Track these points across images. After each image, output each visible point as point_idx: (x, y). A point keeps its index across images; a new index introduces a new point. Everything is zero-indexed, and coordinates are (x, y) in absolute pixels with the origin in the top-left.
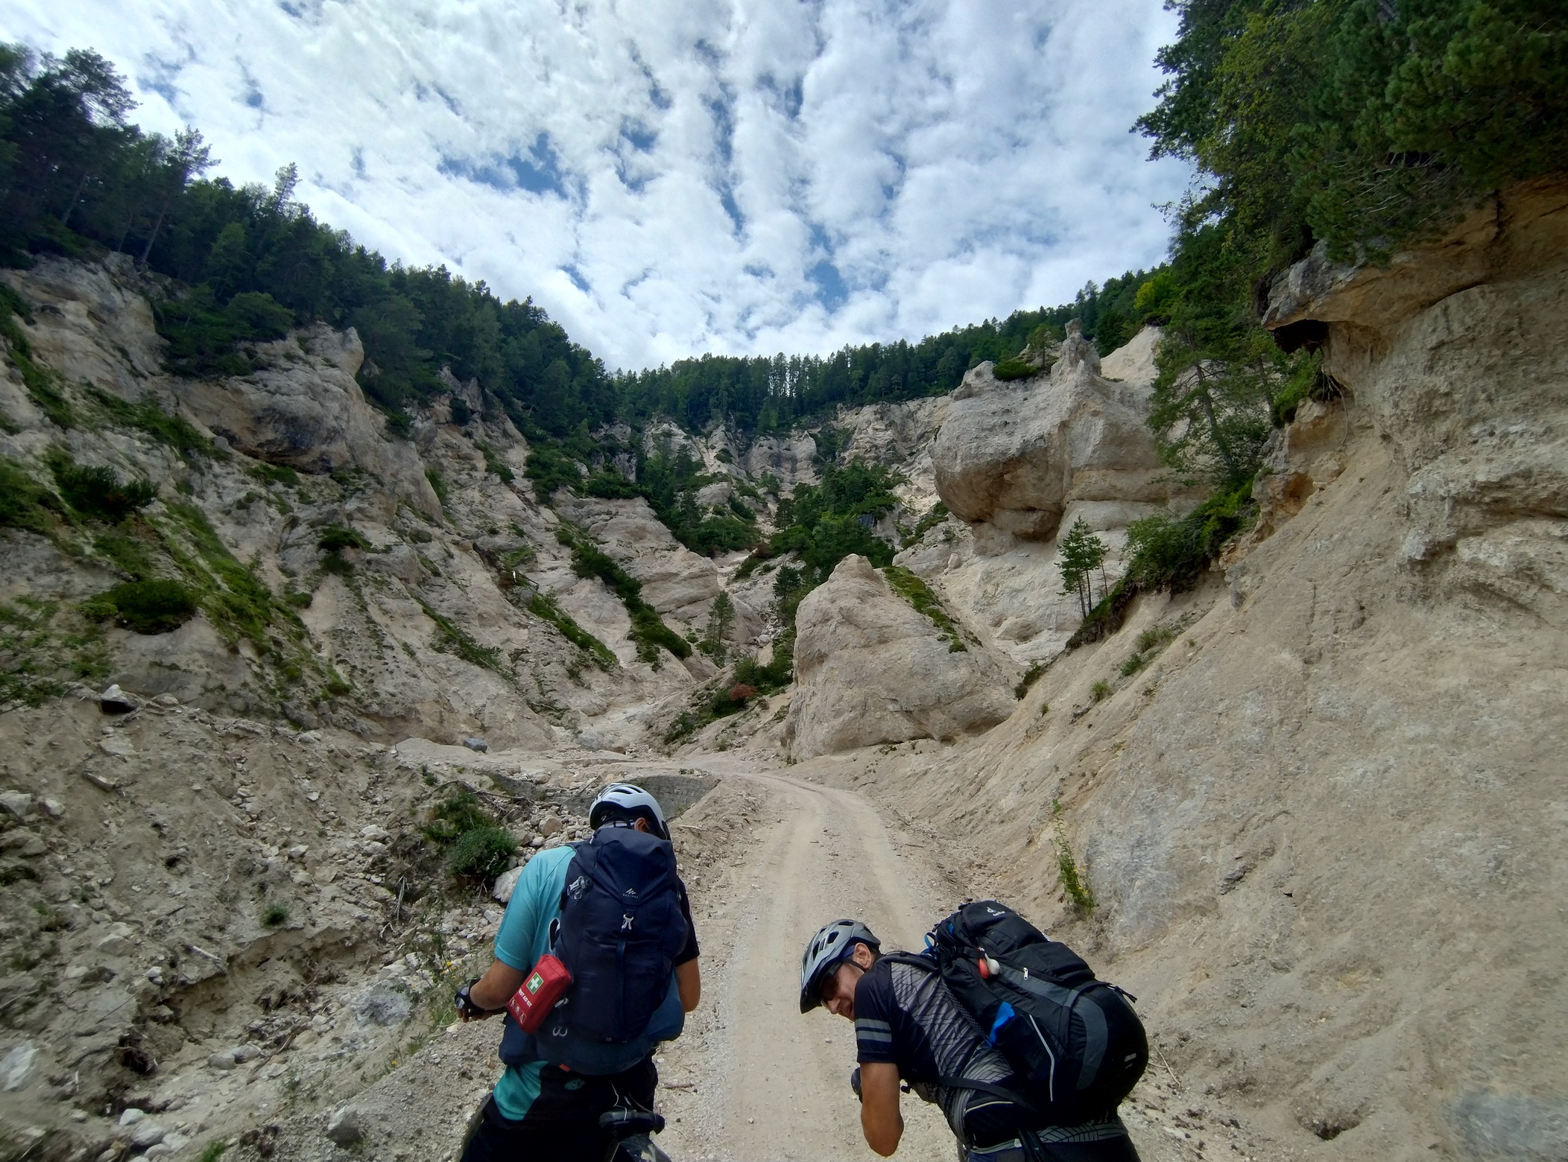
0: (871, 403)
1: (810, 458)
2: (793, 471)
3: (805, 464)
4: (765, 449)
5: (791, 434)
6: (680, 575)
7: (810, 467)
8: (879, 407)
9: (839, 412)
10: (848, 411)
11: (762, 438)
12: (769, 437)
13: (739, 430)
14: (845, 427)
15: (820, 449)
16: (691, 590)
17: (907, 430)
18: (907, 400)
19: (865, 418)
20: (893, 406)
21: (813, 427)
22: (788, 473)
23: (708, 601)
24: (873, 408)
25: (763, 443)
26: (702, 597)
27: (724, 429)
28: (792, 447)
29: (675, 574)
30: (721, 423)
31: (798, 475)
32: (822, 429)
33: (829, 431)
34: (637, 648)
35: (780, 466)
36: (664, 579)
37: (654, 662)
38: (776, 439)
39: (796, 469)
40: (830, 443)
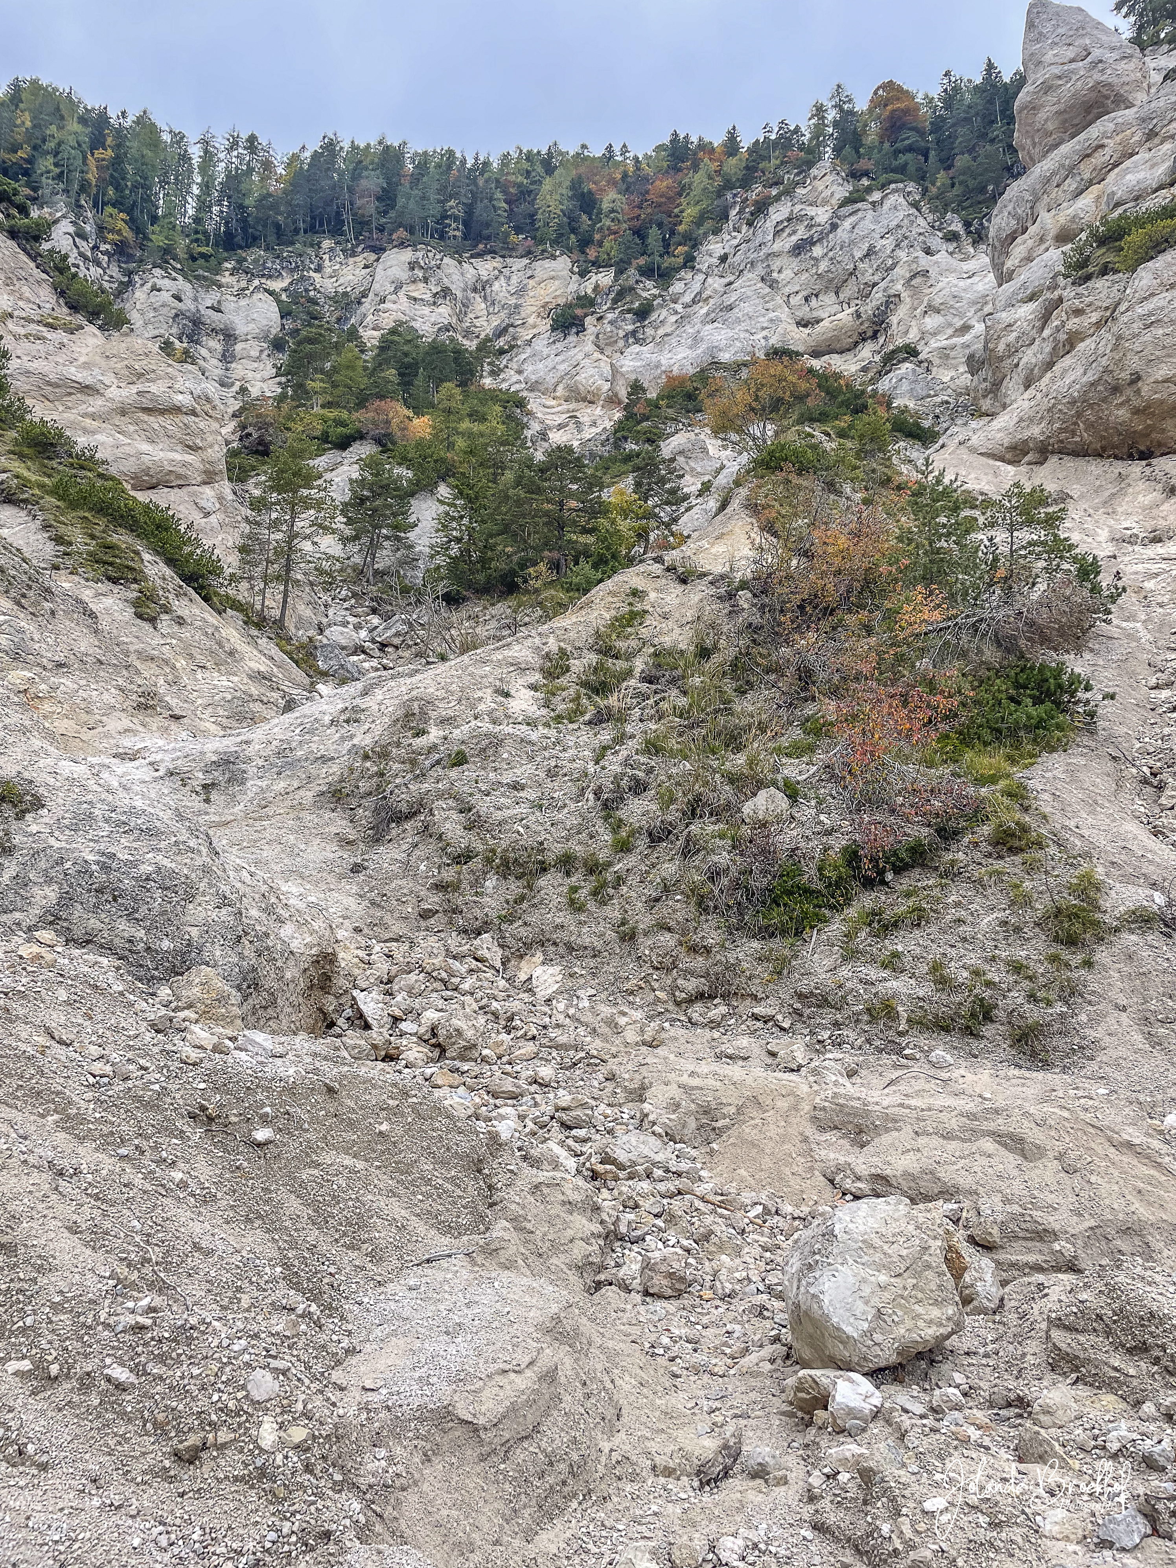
0: (402, 246)
1: (264, 336)
2: (227, 358)
3: (254, 348)
4: (165, 296)
5: (223, 280)
6: (102, 395)
7: (264, 356)
8: (420, 254)
9: (326, 257)
10: (346, 257)
11: (158, 272)
12: (174, 274)
13: (104, 247)
14: (340, 289)
15: (289, 324)
16: (145, 447)
17: (472, 316)
18: (472, 257)
19: (389, 272)
20: (447, 260)
21: (270, 277)
22: (215, 362)
23: (194, 494)
24: (407, 255)
25: (160, 283)
26: (179, 476)
27: (71, 229)
28: (226, 306)
29: (87, 387)
30: (64, 216)
31: (238, 369)
32: (291, 283)
33: (307, 291)
34: (46, 527)
35: (197, 342)
36: (51, 397)
37: (135, 586)
38: (190, 282)
39: (233, 356)
40: (309, 313)
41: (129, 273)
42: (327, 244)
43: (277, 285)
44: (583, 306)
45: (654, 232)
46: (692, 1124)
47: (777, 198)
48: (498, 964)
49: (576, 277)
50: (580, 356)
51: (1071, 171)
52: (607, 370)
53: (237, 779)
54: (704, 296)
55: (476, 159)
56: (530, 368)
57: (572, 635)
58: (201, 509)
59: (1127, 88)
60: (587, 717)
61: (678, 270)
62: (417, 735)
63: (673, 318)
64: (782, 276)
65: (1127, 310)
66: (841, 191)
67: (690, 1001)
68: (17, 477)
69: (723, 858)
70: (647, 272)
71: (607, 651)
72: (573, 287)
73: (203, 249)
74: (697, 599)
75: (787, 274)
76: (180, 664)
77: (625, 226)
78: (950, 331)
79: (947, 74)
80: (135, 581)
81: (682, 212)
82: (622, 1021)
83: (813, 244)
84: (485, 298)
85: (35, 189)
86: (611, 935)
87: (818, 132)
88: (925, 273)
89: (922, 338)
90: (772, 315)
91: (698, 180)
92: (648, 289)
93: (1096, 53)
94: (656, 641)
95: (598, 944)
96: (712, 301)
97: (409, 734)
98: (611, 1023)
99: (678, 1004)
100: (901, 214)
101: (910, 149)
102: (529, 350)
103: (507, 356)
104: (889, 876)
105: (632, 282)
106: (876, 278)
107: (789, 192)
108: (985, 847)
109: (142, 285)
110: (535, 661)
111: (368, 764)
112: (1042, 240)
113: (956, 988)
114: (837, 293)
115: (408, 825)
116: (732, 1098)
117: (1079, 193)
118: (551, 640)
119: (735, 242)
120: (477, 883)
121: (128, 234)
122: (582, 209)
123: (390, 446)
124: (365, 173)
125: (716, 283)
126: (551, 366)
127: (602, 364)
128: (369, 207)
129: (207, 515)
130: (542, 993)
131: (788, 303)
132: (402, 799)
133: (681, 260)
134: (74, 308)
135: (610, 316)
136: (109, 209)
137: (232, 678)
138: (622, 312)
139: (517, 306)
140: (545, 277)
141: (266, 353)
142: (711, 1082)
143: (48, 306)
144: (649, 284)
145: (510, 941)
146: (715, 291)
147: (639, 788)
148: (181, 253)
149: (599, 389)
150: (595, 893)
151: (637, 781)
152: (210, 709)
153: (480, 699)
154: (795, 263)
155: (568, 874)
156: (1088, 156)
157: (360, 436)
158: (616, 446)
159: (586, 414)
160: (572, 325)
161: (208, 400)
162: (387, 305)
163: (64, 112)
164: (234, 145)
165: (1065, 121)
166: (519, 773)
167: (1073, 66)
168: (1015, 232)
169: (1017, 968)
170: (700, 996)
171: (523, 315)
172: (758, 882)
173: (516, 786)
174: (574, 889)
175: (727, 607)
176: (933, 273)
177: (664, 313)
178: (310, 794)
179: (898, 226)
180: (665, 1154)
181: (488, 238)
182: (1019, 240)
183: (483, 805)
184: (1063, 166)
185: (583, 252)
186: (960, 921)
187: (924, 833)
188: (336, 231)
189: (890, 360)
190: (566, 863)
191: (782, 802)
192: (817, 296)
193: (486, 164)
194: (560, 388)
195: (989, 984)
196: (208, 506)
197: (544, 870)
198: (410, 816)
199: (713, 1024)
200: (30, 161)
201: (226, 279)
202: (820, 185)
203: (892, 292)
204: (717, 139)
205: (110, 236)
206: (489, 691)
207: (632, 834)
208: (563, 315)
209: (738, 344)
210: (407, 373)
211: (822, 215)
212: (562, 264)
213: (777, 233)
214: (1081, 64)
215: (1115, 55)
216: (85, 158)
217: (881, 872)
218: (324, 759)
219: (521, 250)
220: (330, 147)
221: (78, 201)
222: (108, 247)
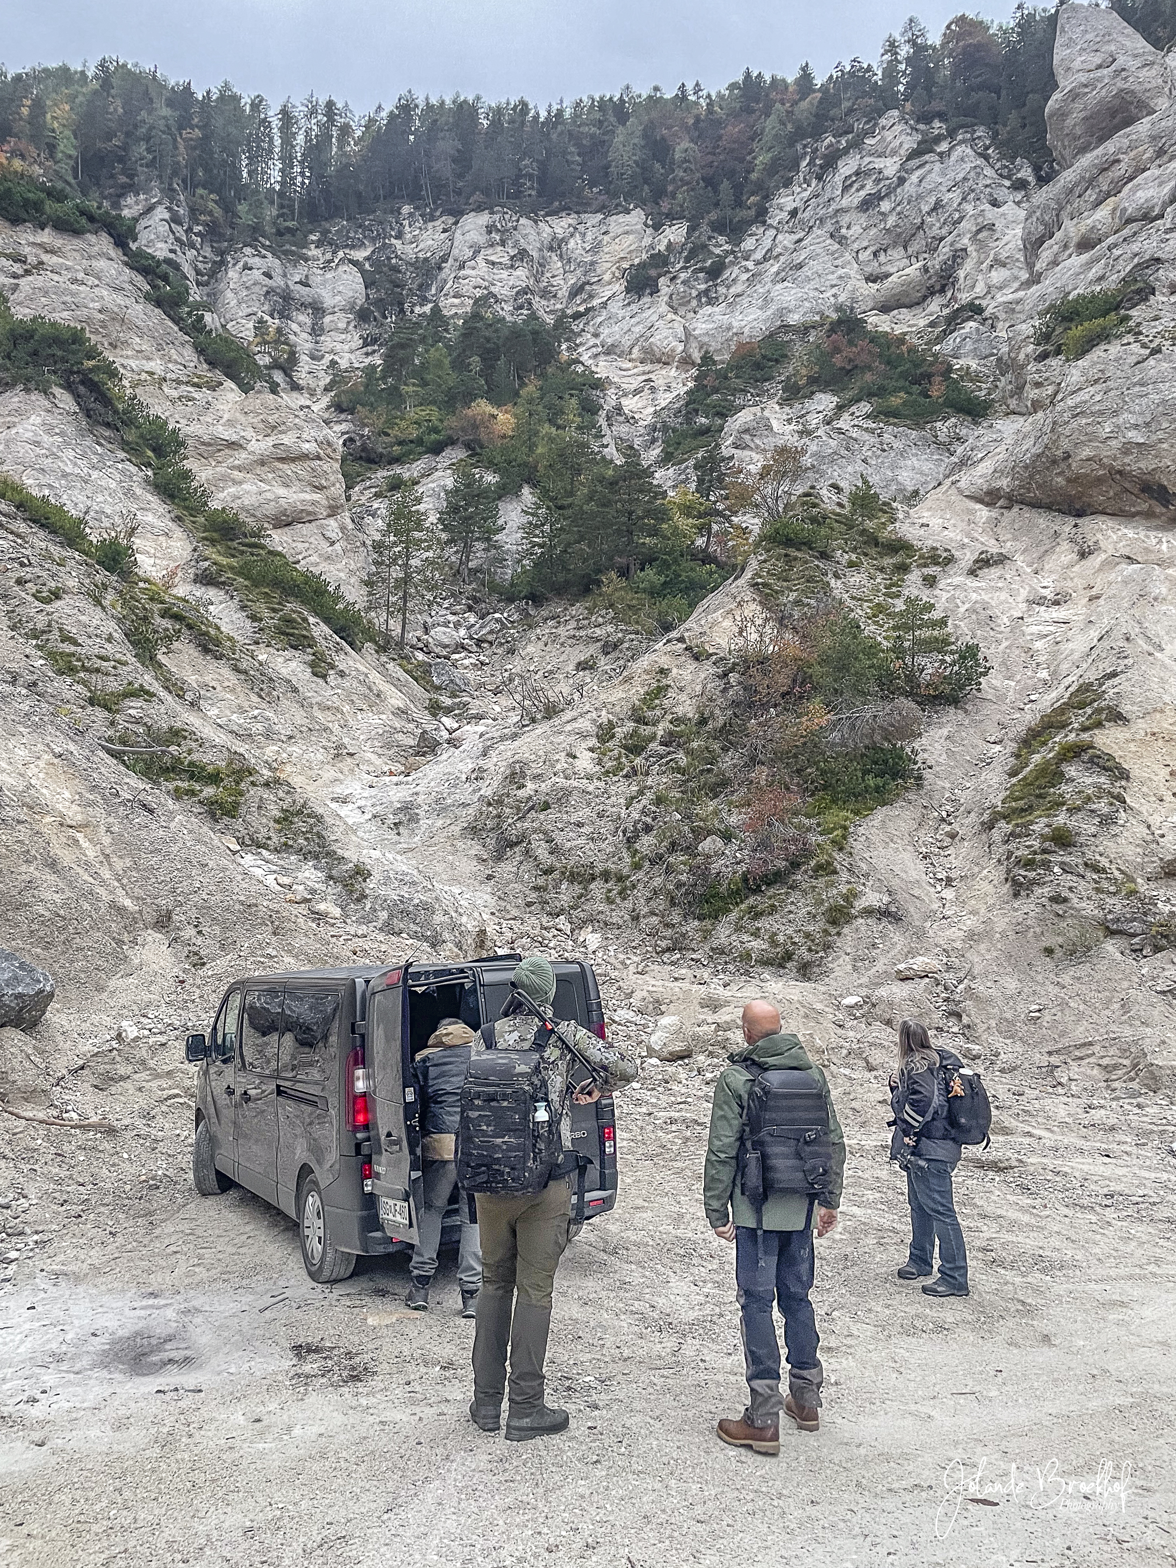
0: (479, 209)
1: (350, 308)
2: (316, 331)
3: (341, 320)
4: (257, 274)
5: (310, 253)
6: (245, 449)
7: (351, 328)
8: (497, 217)
9: (406, 222)
10: (425, 222)
11: (248, 250)
12: (264, 252)
13: (197, 229)
14: (420, 255)
15: (372, 292)
16: (282, 491)
17: (549, 275)
18: (547, 215)
19: (467, 237)
20: (523, 221)
21: (353, 247)
22: (305, 336)
23: (322, 526)
24: (484, 219)
25: (251, 261)
26: (309, 513)
27: (167, 216)
28: (316, 280)
29: (233, 443)
30: (159, 203)
31: (328, 342)
32: (373, 252)
33: (389, 259)
34: (243, 608)
35: (289, 318)
36: (206, 455)
37: (309, 650)
38: (279, 258)
39: (322, 329)
40: (391, 282)
41: (222, 253)
42: (406, 209)
43: (360, 255)
44: (657, 267)
45: (725, 185)
46: (651, 1007)
47: (846, 151)
48: (569, 933)
49: (649, 231)
50: (655, 317)
51: (1091, 182)
52: (680, 331)
53: (414, 819)
54: (775, 253)
55: (549, 113)
56: (606, 331)
57: (617, 709)
58: (327, 539)
59: (1148, 94)
60: (625, 772)
61: (750, 223)
62: (519, 788)
63: (745, 276)
64: (851, 232)
65: (1062, 400)
66: (910, 142)
67: (664, 952)
68: (215, 564)
69: (683, 878)
70: (719, 227)
71: (641, 720)
72: (647, 241)
73: (290, 224)
74: (703, 676)
75: (856, 230)
76: (346, 708)
77: (698, 175)
78: (1016, 285)
79: (1020, 7)
80: (310, 646)
81: (755, 158)
82: (628, 962)
83: (882, 199)
84: (561, 256)
85: (131, 177)
86: (627, 917)
87: (890, 72)
88: (991, 227)
89: (988, 292)
90: (841, 272)
91: (770, 125)
92: (721, 245)
93: (1121, 61)
94: (675, 710)
95: (621, 922)
96: (782, 259)
97: (515, 787)
98: (623, 963)
99: (657, 953)
100: (968, 166)
101: (981, 87)
102: (604, 313)
103: (584, 320)
104: (763, 888)
105: (704, 238)
106: (944, 232)
107: (856, 144)
108: (810, 873)
109: (234, 265)
110: (593, 730)
111: (491, 809)
112: (1066, 247)
113: (777, 946)
114: (905, 248)
115: (517, 849)
116: (668, 996)
117: (1098, 204)
118: (604, 713)
119: (806, 194)
120: (557, 886)
121: (218, 212)
122: (655, 157)
123: (478, 450)
124: (441, 135)
125: (786, 240)
126: (626, 329)
127: (676, 325)
128: (445, 169)
129: (333, 543)
130: (591, 948)
131: (856, 259)
132: (513, 834)
133: (752, 212)
134: (212, 364)
135: (683, 276)
136: (200, 191)
137: (382, 716)
138: (695, 272)
139: (593, 263)
140: (620, 231)
141: (352, 324)
142: (661, 989)
143: (192, 364)
144: (721, 239)
145: (575, 920)
146: (786, 248)
147: (648, 829)
148: (269, 229)
149: (673, 350)
150: (620, 893)
151: (647, 825)
152: (369, 742)
153: (558, 761)
154: (863, 219)
155: (606, 881)
156: (1105, 169)
157: (451, 442)
158: (689, 420)
159: (663, 375)
160: (646, 286)
161: (329, 444)
162: (466, 272)
163: (153, 94)
164: (313, 112)
165: (1093, 126)
166: (581, 814)
167: (1099, 73)
168: (1043, 236)
169: (808, 935)
170: (668, 949)
171: (599, 271)
172: (700, 890)
173: (580, 825)
174: (610, 891)
175: (722, 683)
176: (999, 226)
177: (736, 270)
178: (459, 828)
179: (965, 179)
180: (638, 1019)
181: (563, 195)
182: (1045, 245)
183: (559, 838)
184: (1083, 178)
185: (658, 204)
186: (790, 912)
187: (782, 864)
188: (414, 198)
189: (953, 321)
190: (606, 876)
191: (719, 843)
192: (885, 251)
193: (560, 112)
194: (635, 350)
195: (794, 943)
196: (333, 536)
197: (594, 879)
198: (517, 844)
199: (673, 963)
200: (125, 148)
201: (313, 252)
202: (889, 135)
203: (959, 246)
204: (791, 77)
205: (202, 218)
206: (564, 754)
207: (641, 859)
208: (636, 276)
209: (807, 304)
210: (489, 356)
211: (890, 166)
212: (636, 217)
213: (846, 189)
214: (1105, 71)
215: (1138, 63)
216: (175, 140)
217: (759, 886)
218: (465, 805)
219: (595, 205)
220: (405, 108)
221: (170, 184)
222: (200, 228)
